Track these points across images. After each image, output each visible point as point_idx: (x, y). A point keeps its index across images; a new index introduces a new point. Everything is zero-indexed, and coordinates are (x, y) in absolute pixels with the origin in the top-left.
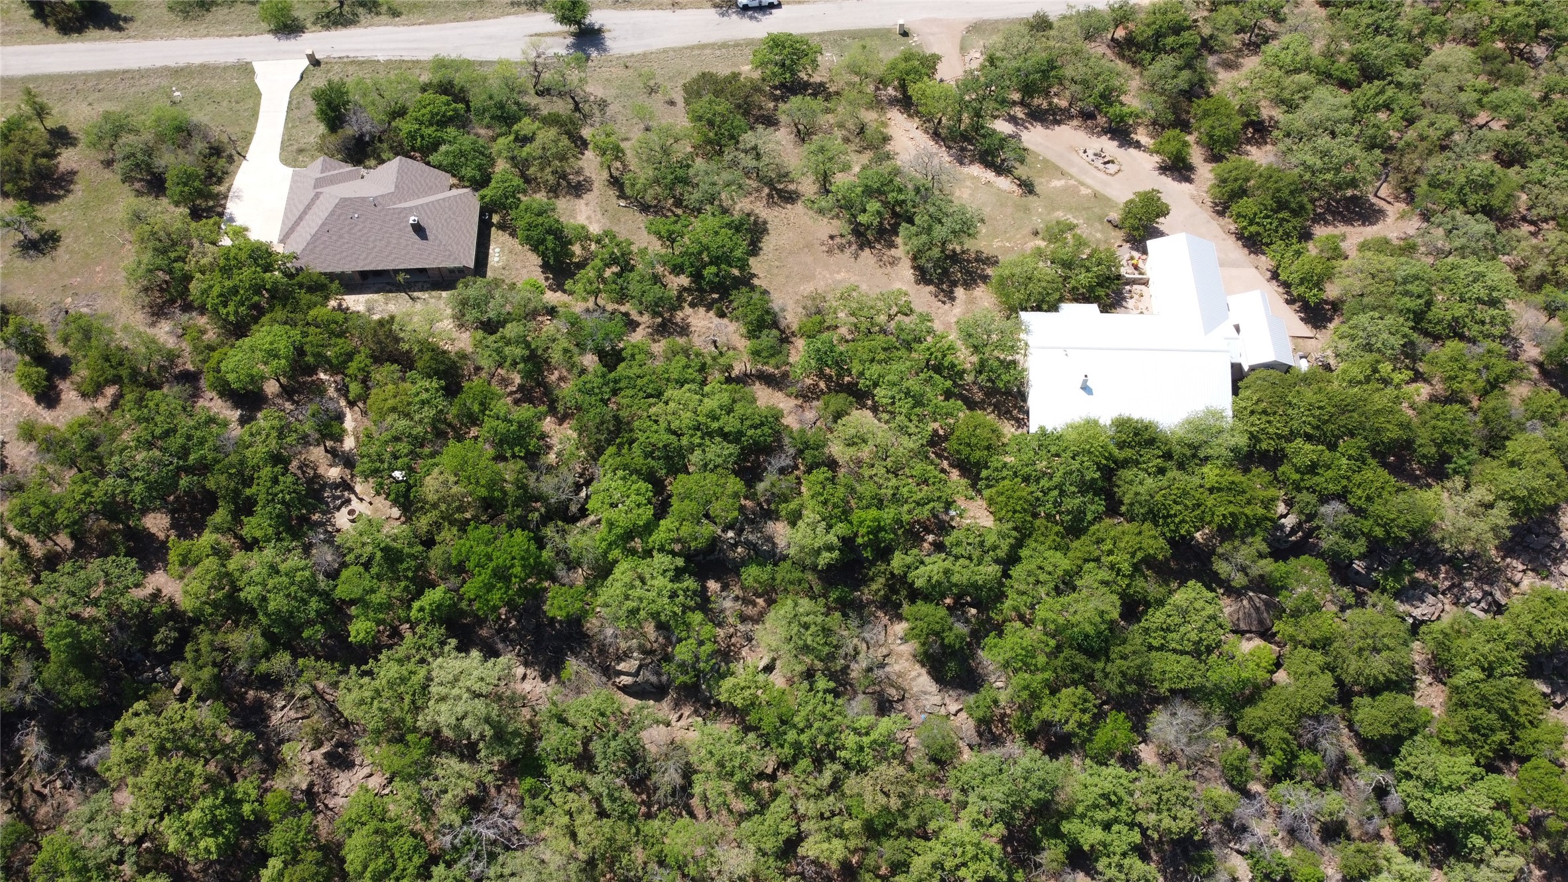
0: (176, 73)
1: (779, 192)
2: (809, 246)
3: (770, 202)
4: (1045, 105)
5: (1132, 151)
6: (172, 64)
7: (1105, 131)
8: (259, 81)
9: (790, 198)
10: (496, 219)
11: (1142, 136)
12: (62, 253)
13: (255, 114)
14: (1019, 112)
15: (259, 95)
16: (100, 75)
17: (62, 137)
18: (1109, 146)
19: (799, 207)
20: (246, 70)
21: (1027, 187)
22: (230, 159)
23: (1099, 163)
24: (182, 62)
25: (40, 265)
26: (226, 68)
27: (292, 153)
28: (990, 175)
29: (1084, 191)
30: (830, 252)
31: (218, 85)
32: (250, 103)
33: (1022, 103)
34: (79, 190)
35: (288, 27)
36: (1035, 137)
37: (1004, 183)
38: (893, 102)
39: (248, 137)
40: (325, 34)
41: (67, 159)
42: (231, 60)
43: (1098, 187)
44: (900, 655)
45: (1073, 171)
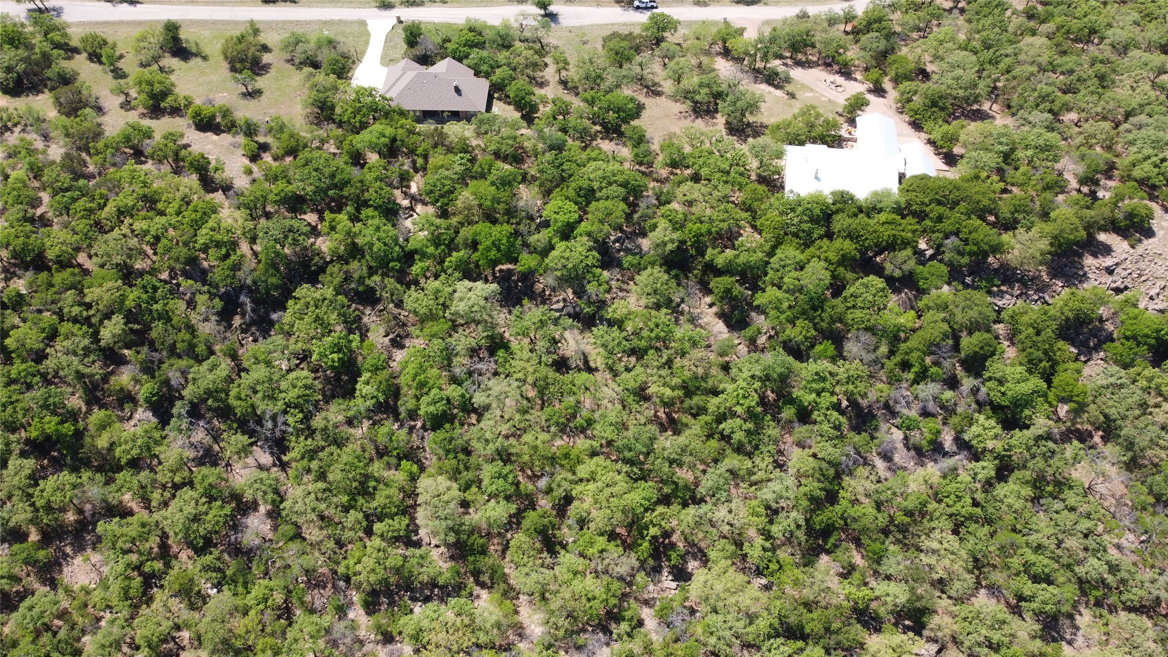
0: (325, 23)
1: (653, 91)
2: (668, 116)
3: (647, 95)
4: (804, 59)
5: (852, 82)
6: (323, 19)
7: (837, 73)
8: (370, 28)
9: (659, 94)
10: (496, 95)
11: (858, 76)
12: (263, 98)
13: (367, 43)
14: (789, 62)
15: (369, 35)
16: (285, 22)
17: (265, 48)
18: (840, 79)
19: (663, 98)
20: (363, 23)
21: (792, 96)
22: (354, 62)
23: (833, 86)
24: (328, 18)
25: (252, 103)
26: (352, 22)
27: (387, 60)
28: (771, 89)
29: (823, 99)
30: (680, 119)
31: (348, 30)
32: (364, 38)
33: (791, 58)
34: (273, 72)
35: (386, 6)
36: (797, 73)
37: (778, 93)
38: (719, 54)
39: (363, 53)
40: (406, 9)
41: (266, 58)
42: (355, 18)
43: (832, 98)
44: (707, 314)
45: (818, 90)
